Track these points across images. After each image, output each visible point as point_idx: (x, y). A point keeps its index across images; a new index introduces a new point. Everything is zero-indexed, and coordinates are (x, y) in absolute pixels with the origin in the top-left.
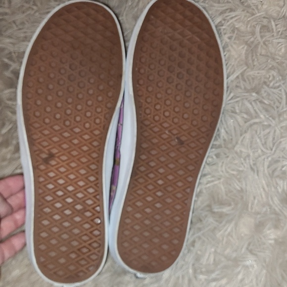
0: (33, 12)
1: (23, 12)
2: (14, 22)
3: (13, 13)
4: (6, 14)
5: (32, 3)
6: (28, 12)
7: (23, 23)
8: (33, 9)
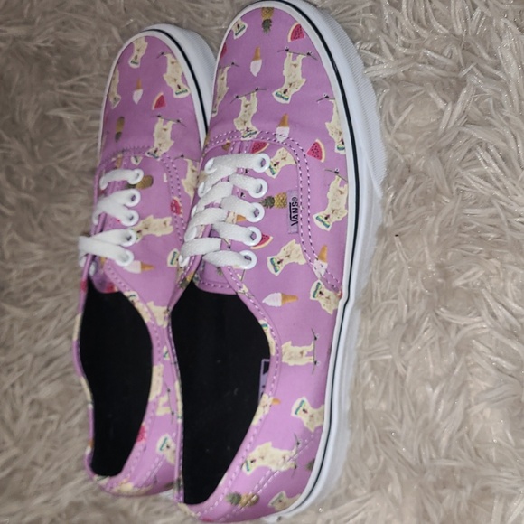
0: (54, 427)
1: (41, 437)
2: (34, 463)
3: (26, 449)
4: (15, 458)
5: (45, 413)
6: (48, 432)
7: (48, 456)
8: (52, 422)
